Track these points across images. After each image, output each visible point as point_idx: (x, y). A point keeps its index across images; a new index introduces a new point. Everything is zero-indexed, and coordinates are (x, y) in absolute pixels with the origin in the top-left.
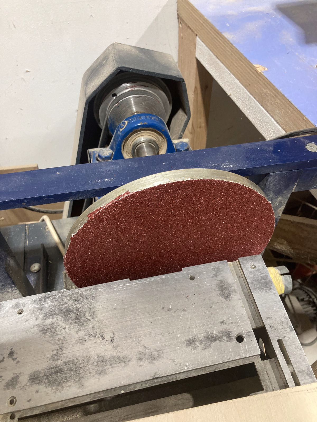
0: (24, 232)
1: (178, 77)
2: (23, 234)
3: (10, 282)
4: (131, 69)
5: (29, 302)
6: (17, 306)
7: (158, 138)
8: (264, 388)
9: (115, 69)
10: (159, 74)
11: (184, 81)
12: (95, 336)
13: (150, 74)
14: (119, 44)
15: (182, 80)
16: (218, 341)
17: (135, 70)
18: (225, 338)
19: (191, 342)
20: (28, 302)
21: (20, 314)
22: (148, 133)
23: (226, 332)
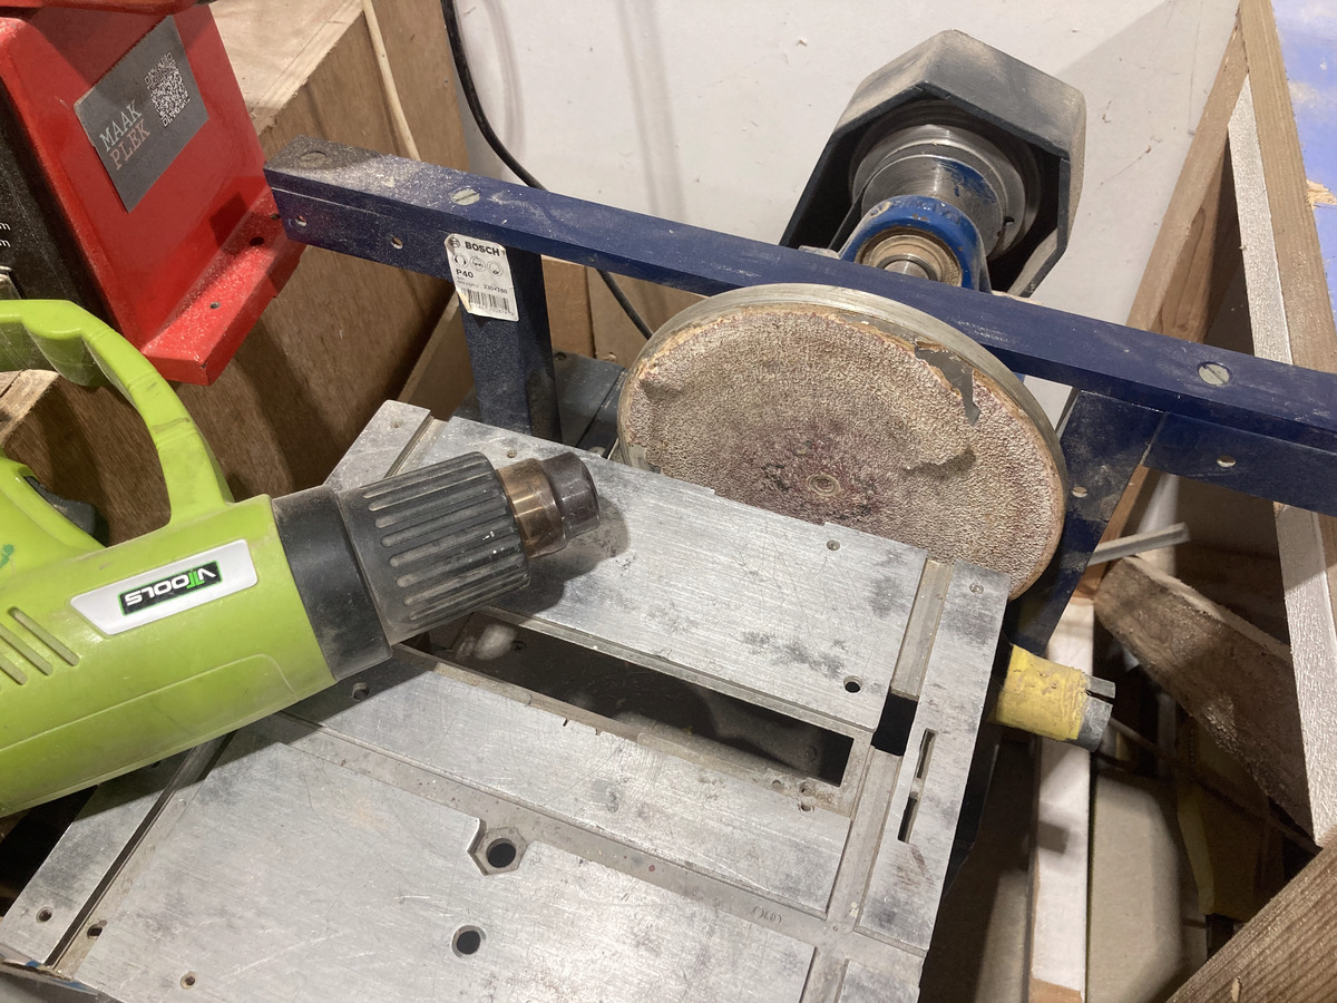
0: (614, 380)
1: (1055, 144)
2: (608, 385)
3: (525, 415)
4: (949, 94)
5: (533, 447)
6: (512, 442)
7: (945, 263)
8: (843, 784)
9: (913, 84)
10: (1011, 125)
11: (1068, 159)
12: (603, 546)
13: (988, 119)
14: (960, 36)
15: (1063, 155)
16: (807, 665)
17: (957, 98)
18: (824, 669)
19: (756, 640)
20: (531, 445)
21: (509, 456)
22: (925, 243)
23: (834, 661)
